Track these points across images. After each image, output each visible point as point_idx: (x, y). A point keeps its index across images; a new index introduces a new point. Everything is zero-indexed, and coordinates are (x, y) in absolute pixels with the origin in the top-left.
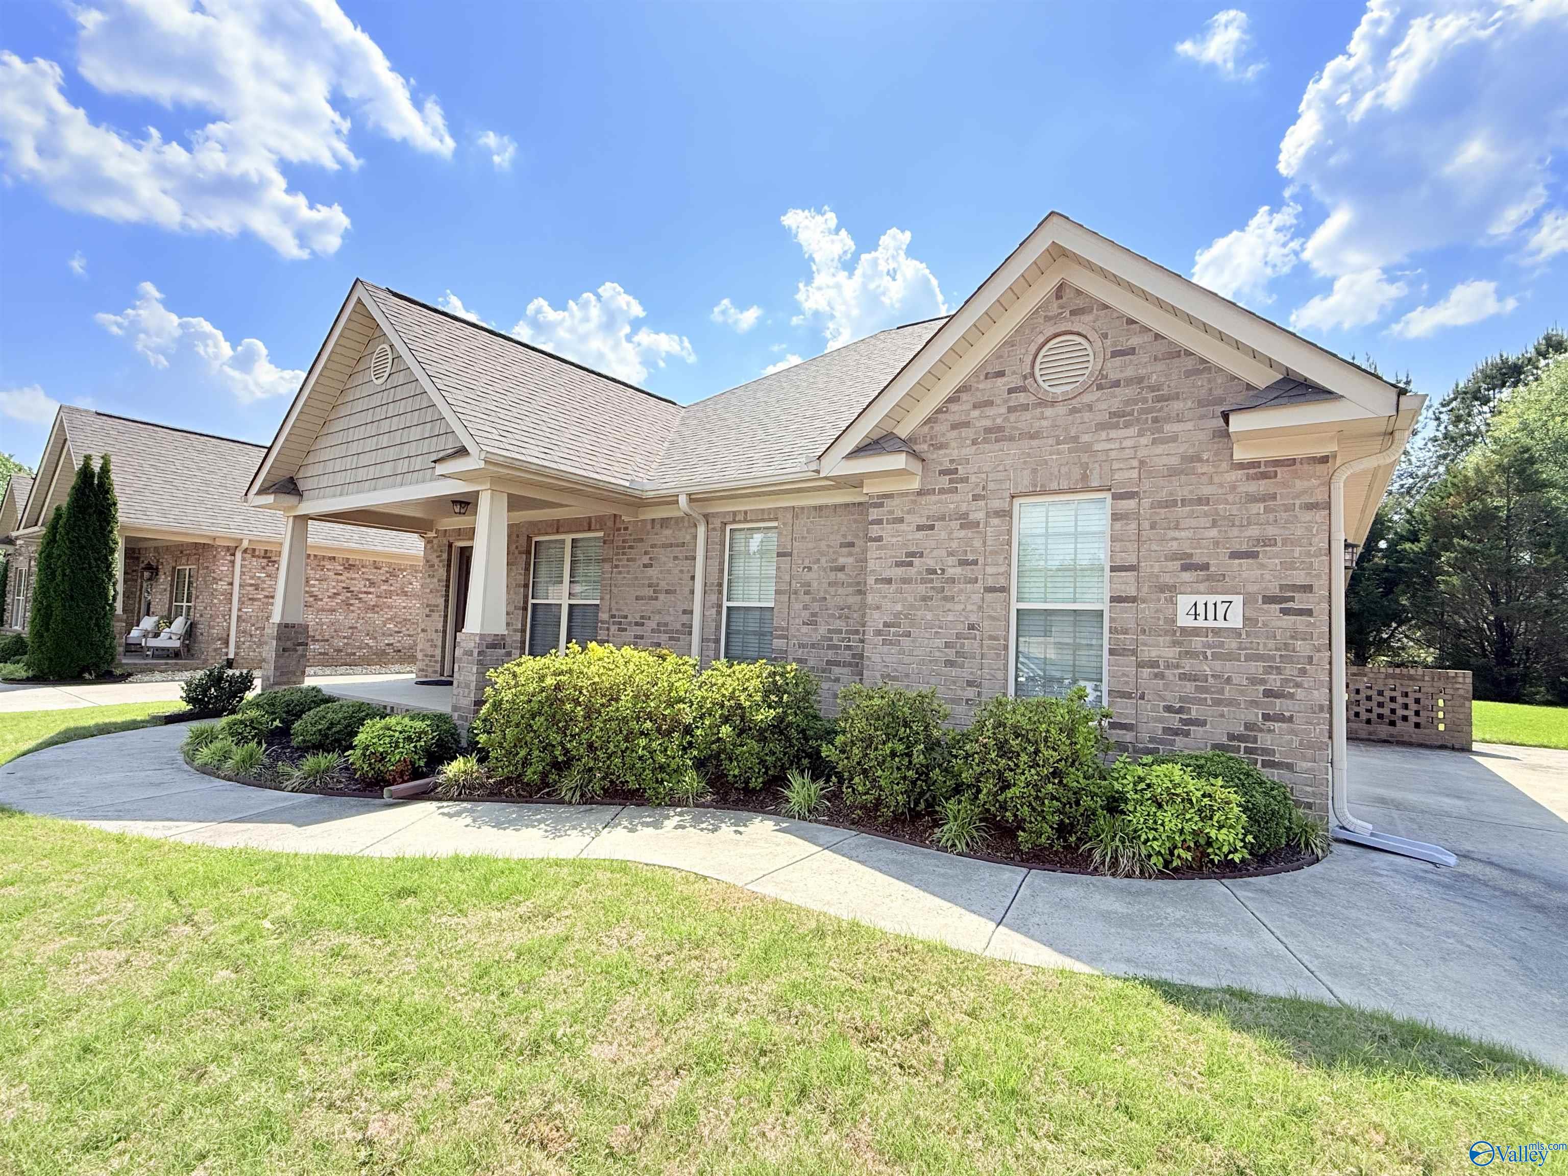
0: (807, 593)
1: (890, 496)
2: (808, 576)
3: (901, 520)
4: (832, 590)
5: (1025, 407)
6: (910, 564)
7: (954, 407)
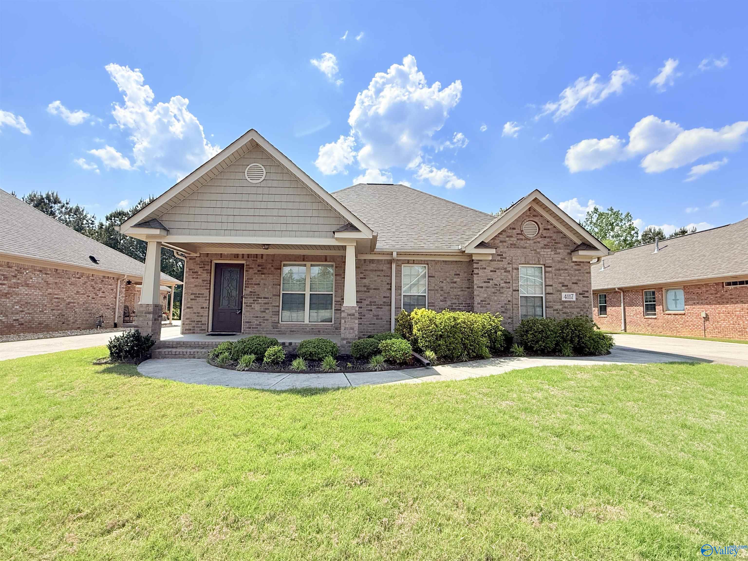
0: (442, 290)
1: (481, 260)
2: (442, 285)
3: (485, 268)
4: (452, 290)
5: (522, 239)
6: (489, 282)
7: (501, 236)
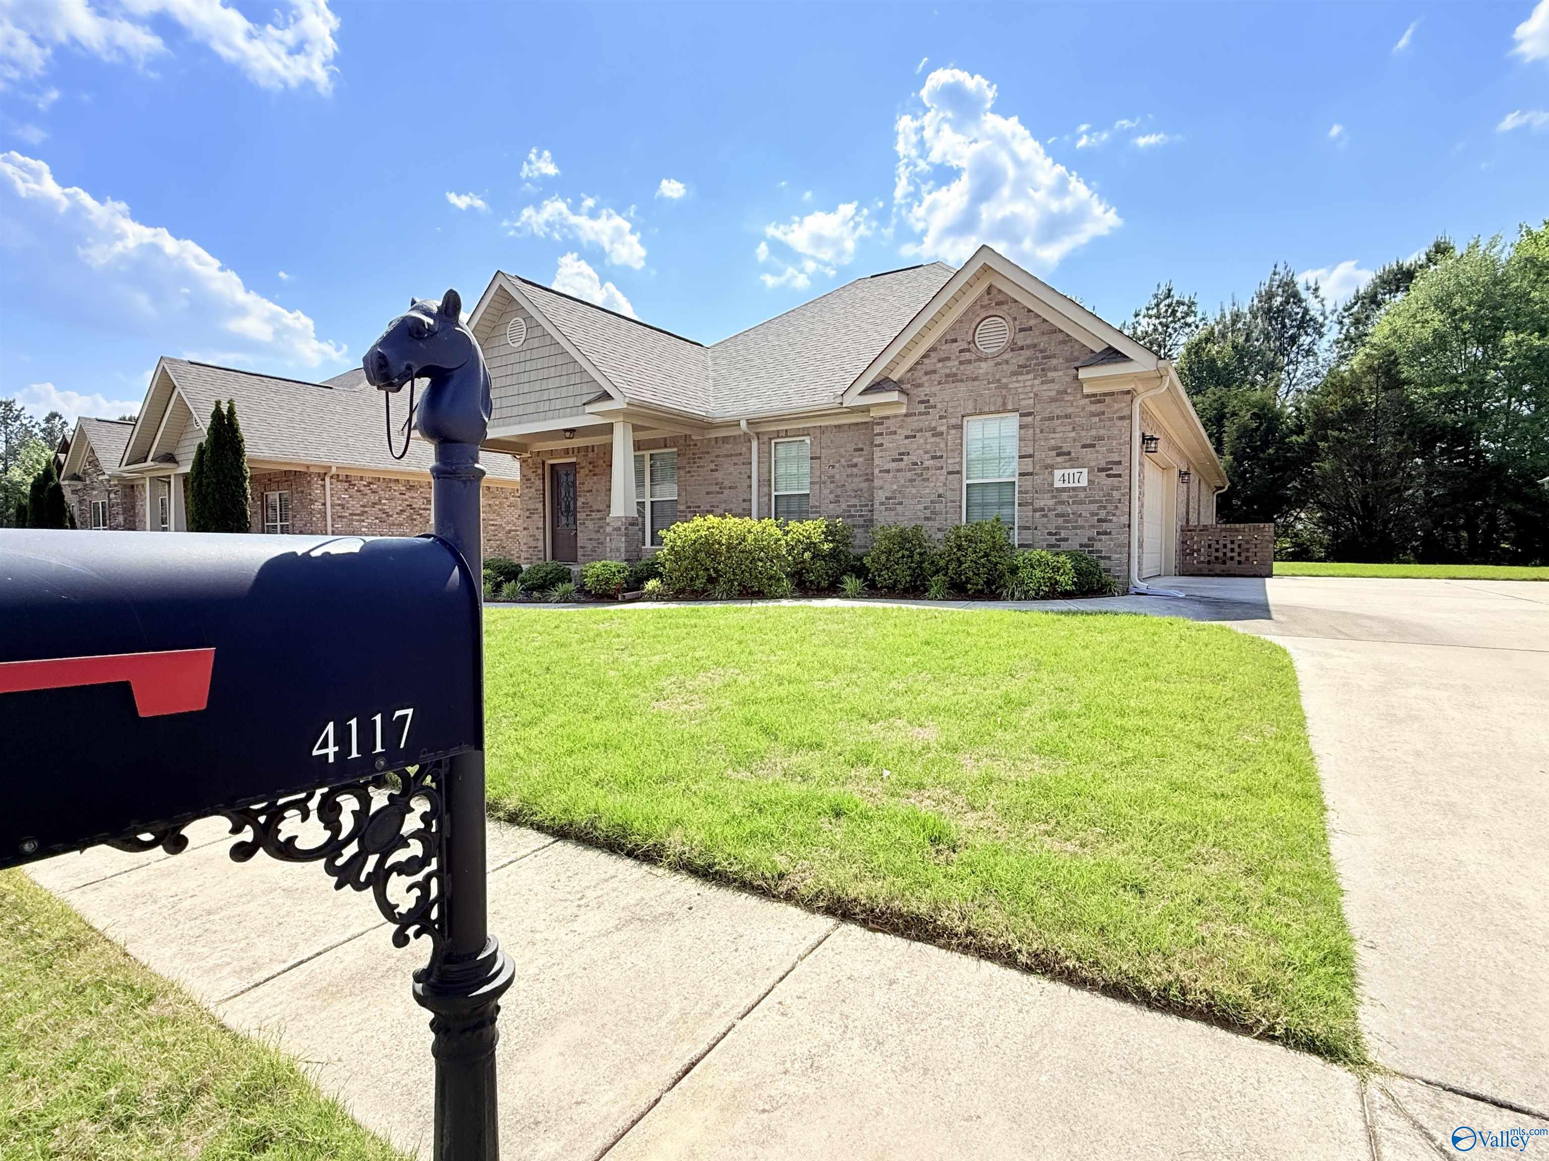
0: (832, 482)
1: (887, 418)
2: (832, 471)
3: (895, 433)
4: (850, 480)
5: (970, 362)
6: (902, 460)
7: (926, 361)
